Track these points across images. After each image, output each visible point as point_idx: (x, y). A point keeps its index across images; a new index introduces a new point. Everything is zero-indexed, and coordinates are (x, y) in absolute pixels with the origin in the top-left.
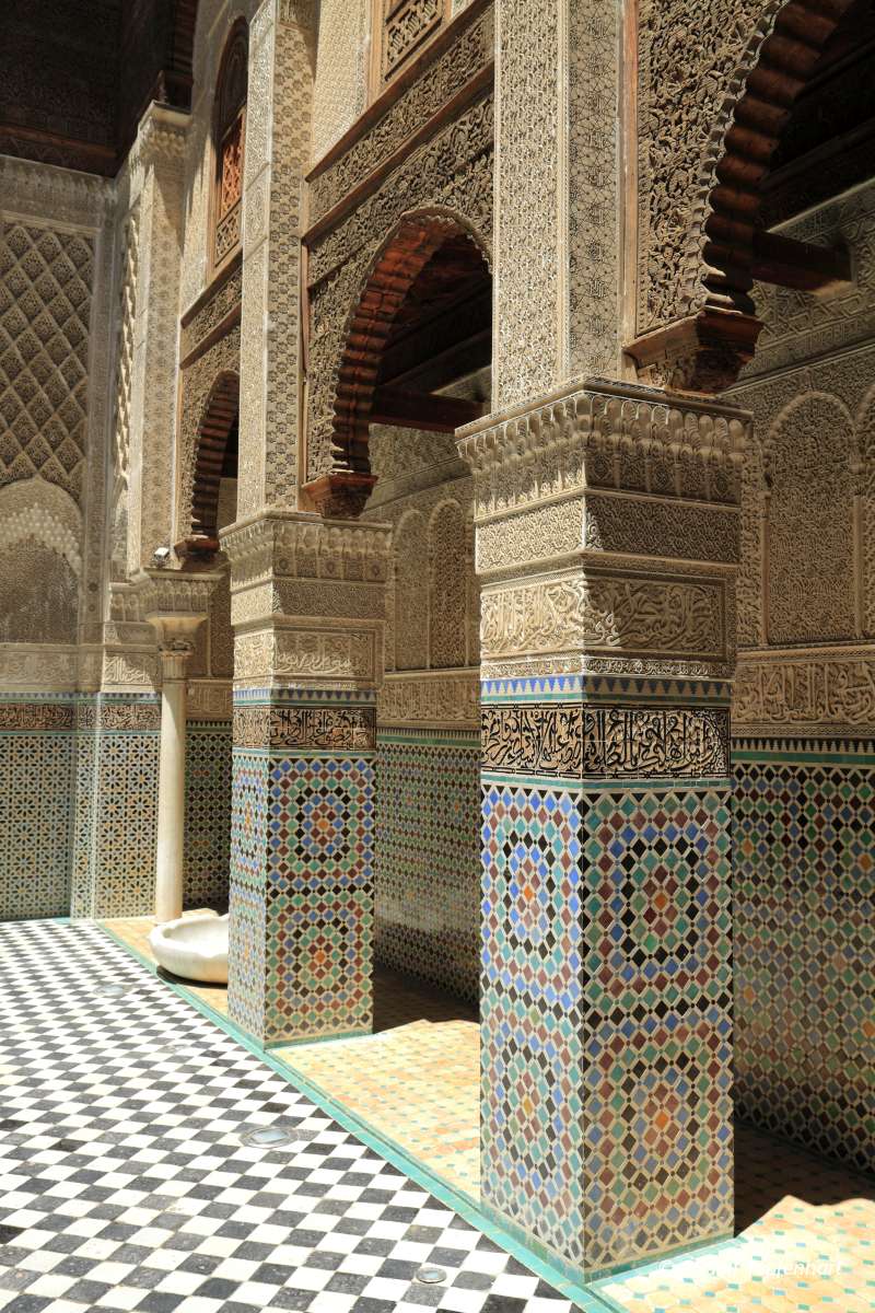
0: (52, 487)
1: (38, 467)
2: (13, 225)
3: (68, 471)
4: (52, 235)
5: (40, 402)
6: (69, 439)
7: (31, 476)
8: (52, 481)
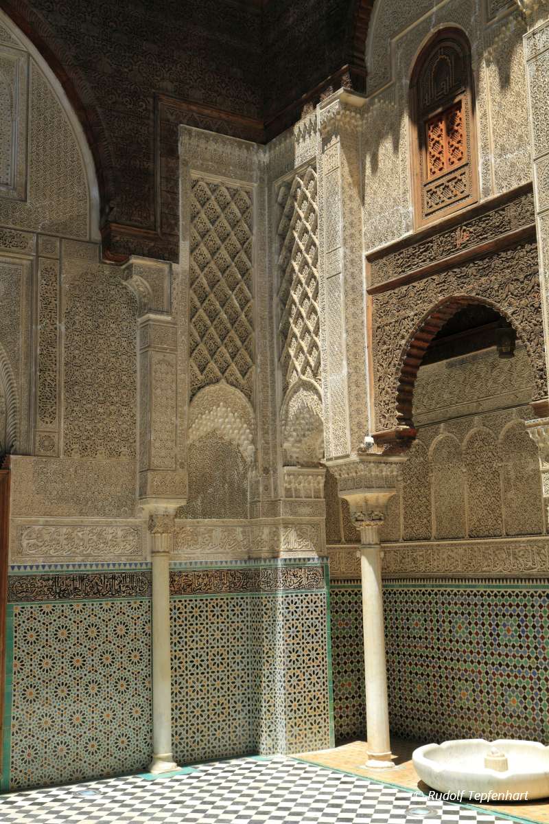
0: (232, 389)
1: (223, 373)
2: (197, 181)
3: (243, 376)
4: (223, 189)
5: (221, 322)
6: (243, 351)
7: (218, 381)
8: (232, 384)
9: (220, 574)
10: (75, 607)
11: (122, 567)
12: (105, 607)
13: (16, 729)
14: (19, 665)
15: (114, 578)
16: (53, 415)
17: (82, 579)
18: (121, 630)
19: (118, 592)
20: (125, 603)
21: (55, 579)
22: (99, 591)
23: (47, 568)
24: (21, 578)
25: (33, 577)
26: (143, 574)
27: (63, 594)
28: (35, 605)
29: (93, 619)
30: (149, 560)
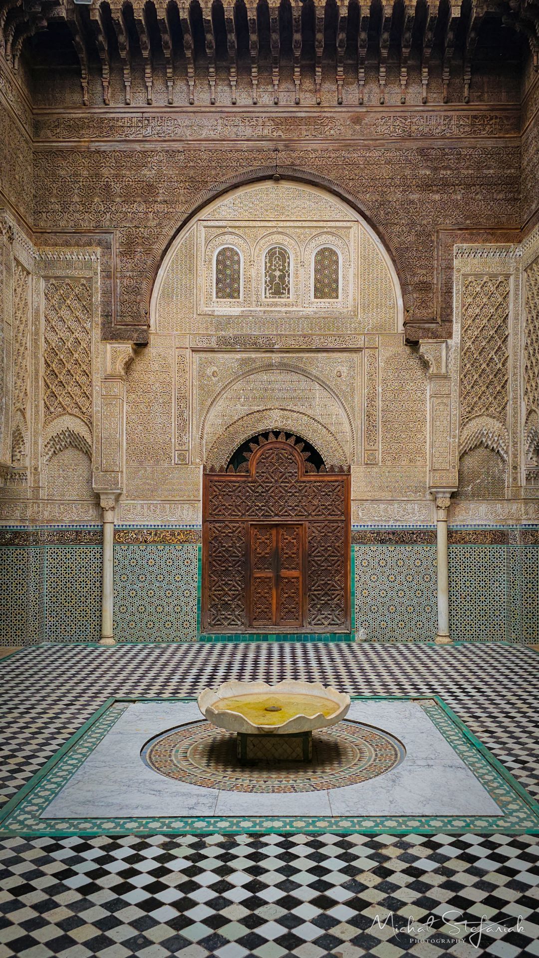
9: (484, 533)
10: (389, 548)
11: (418, 527)
12: (408, 549)
13: (357, 611)
14: (358, 578)
15: (413, 533)
16: (375, 441)
17: (393, 533)
18: (418, 563)
19: (415, 541)
20: (420, 548)
21: (378, 533)
22: (404, 541)
23: (373, 527)
24: (359, 532)
25: (365, 532)
26: (432, 532)
27: (382, 542)
28: (367, 547)
29: (400, 556)
30: (435, 524)
